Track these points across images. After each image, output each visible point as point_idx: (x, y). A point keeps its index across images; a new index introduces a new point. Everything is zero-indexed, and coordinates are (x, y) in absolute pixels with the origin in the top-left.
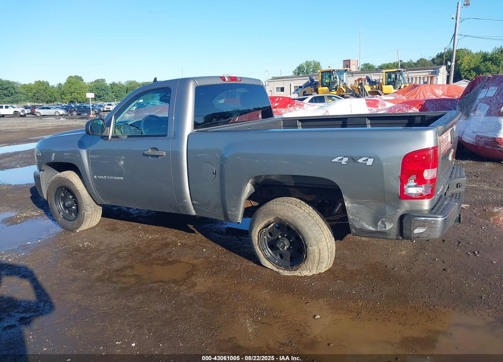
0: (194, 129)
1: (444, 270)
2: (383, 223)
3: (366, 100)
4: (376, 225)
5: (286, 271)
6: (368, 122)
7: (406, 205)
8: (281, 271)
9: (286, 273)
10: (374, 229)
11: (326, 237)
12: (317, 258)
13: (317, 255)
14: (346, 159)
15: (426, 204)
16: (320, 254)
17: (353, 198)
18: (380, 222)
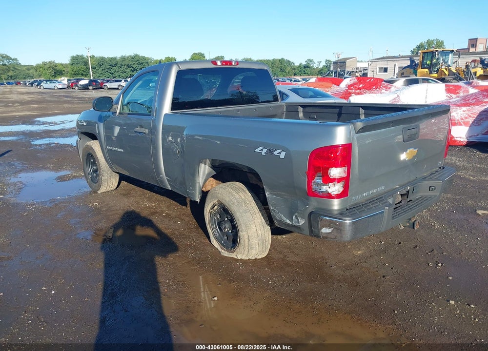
0: (172, 110)
2: (296, 217)
3: (446, 85)
4: (291, 220)
5: (226, 252)
6: (362, 111)
7: (314, 203)
8: (223, 251)
9: (225, 253)
10: (290, 223)
11: (257, 224)
12: (247, 244)
13: (247, 241)
14: (265, 150)
15: (336, 205)
16: (249, 240)
17: (273, 189)
18: (294, 217)
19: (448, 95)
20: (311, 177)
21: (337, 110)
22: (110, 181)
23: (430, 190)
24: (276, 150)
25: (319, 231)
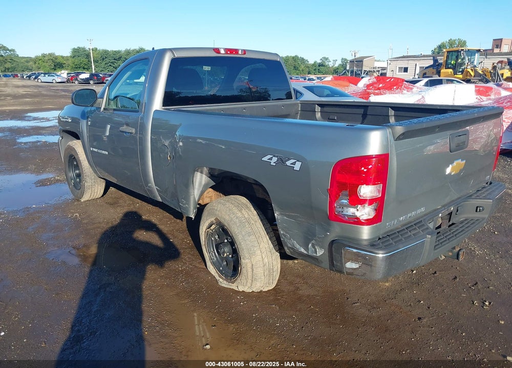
0: (163, 106)
1: (419, 319)
2: (313, 246)
3: (476, 87)
4: (307, 249)
5: (225, 282)
6: (392, 112)
7: (336, 230)
8: (221, 280)
9: (223, 283)
10: (305, 252)
11: (263, 250)
12: (250, 274)
13: (250, 270)
14: (275, 159)
15: (365, 232)
16: (253, 270)
17: (282, 209)
18: (310, 245)
19: (478, 97)
20: (334, 196)
21: (361, 111)
22: (94, 188)
23: (476, 211)
24: (289, 159)
25: (342, 265)
